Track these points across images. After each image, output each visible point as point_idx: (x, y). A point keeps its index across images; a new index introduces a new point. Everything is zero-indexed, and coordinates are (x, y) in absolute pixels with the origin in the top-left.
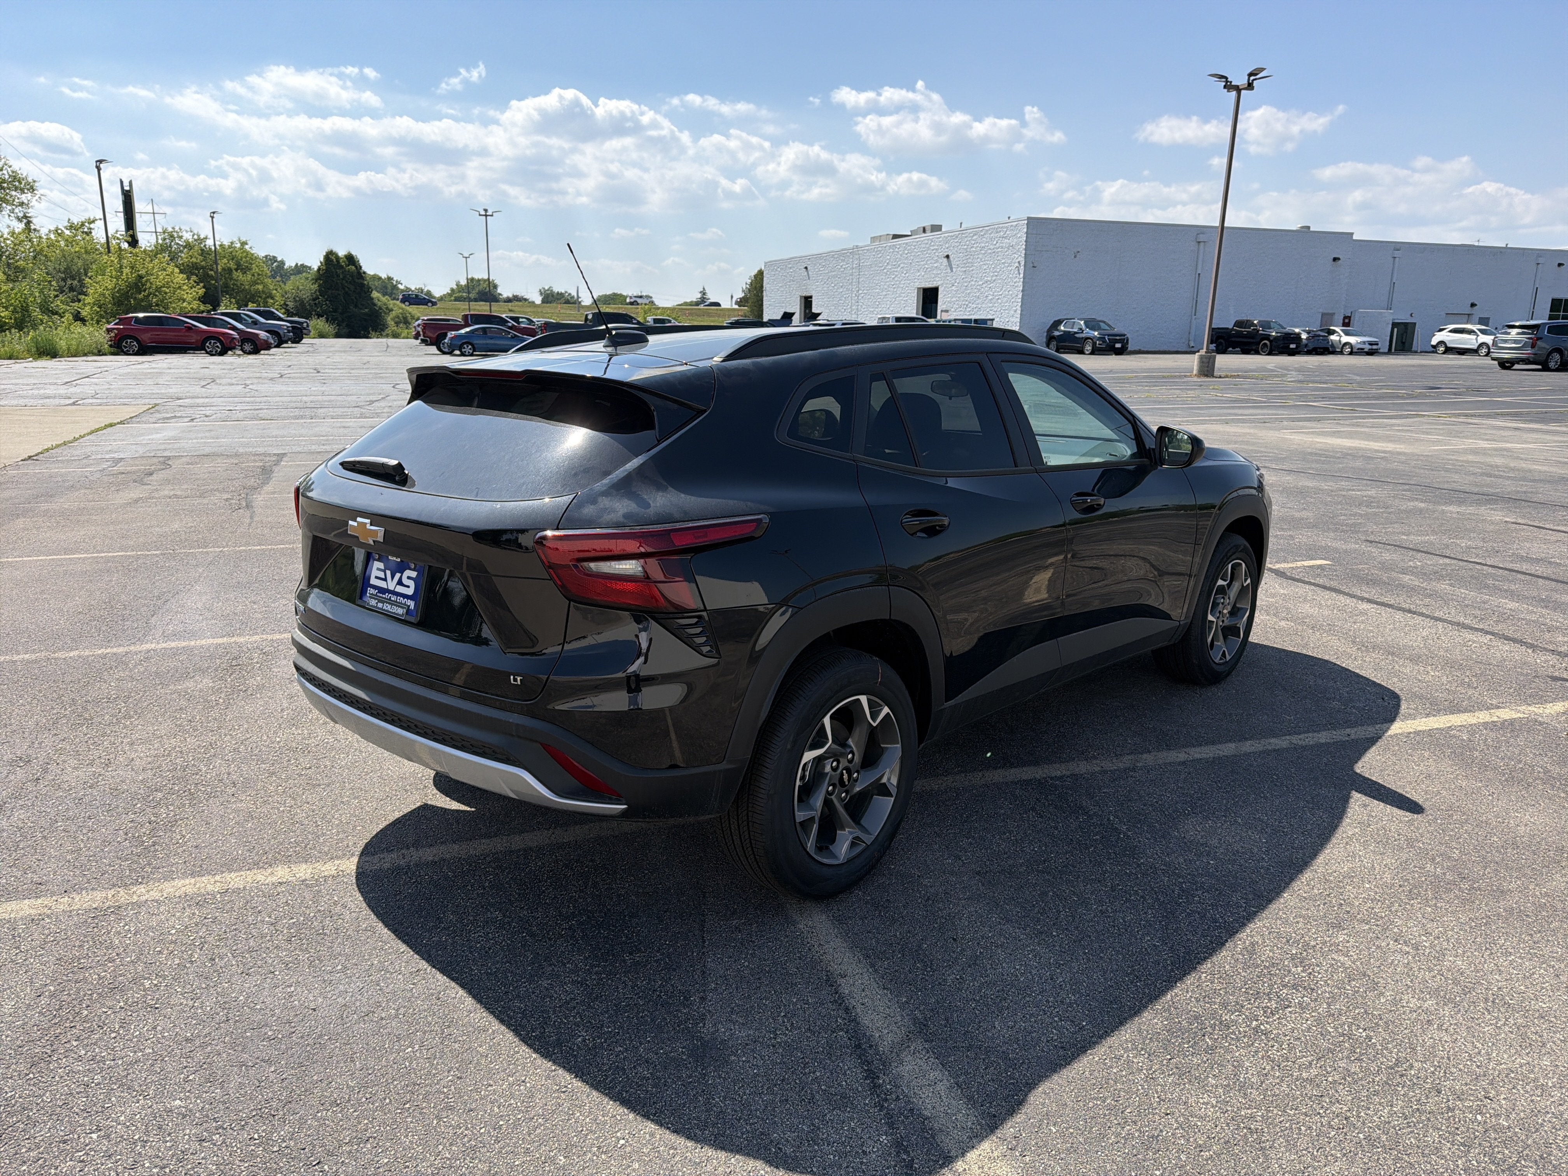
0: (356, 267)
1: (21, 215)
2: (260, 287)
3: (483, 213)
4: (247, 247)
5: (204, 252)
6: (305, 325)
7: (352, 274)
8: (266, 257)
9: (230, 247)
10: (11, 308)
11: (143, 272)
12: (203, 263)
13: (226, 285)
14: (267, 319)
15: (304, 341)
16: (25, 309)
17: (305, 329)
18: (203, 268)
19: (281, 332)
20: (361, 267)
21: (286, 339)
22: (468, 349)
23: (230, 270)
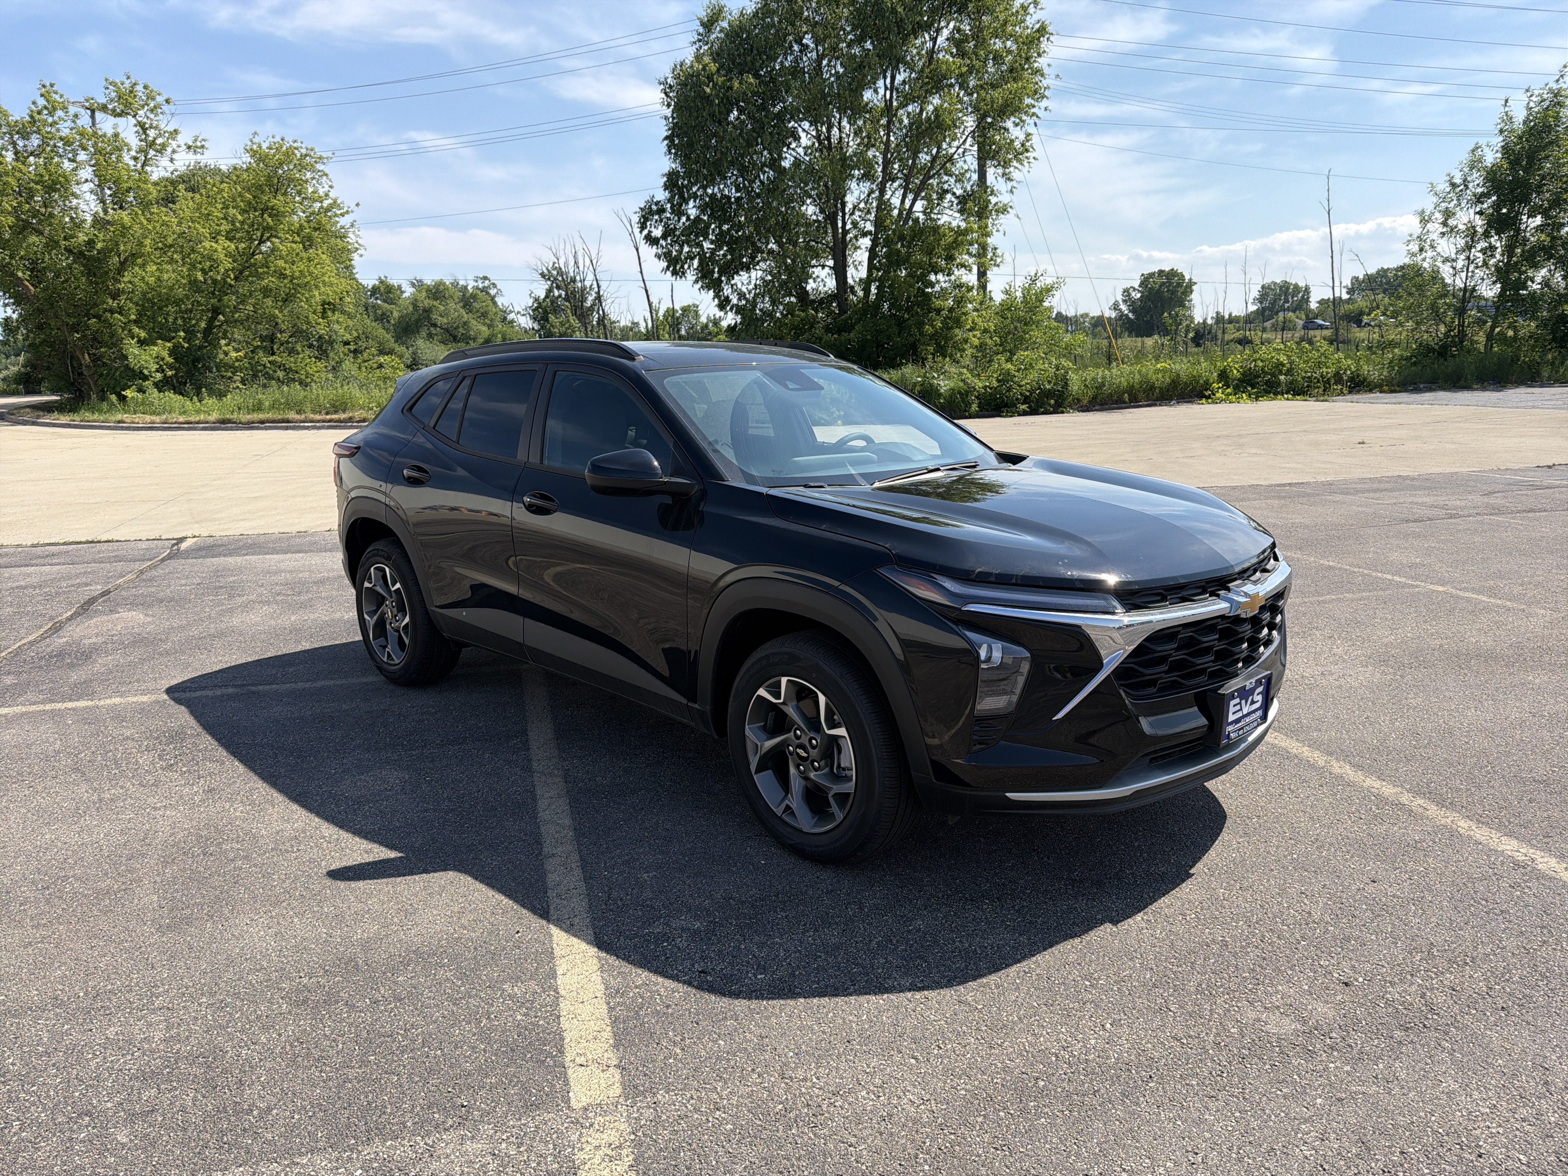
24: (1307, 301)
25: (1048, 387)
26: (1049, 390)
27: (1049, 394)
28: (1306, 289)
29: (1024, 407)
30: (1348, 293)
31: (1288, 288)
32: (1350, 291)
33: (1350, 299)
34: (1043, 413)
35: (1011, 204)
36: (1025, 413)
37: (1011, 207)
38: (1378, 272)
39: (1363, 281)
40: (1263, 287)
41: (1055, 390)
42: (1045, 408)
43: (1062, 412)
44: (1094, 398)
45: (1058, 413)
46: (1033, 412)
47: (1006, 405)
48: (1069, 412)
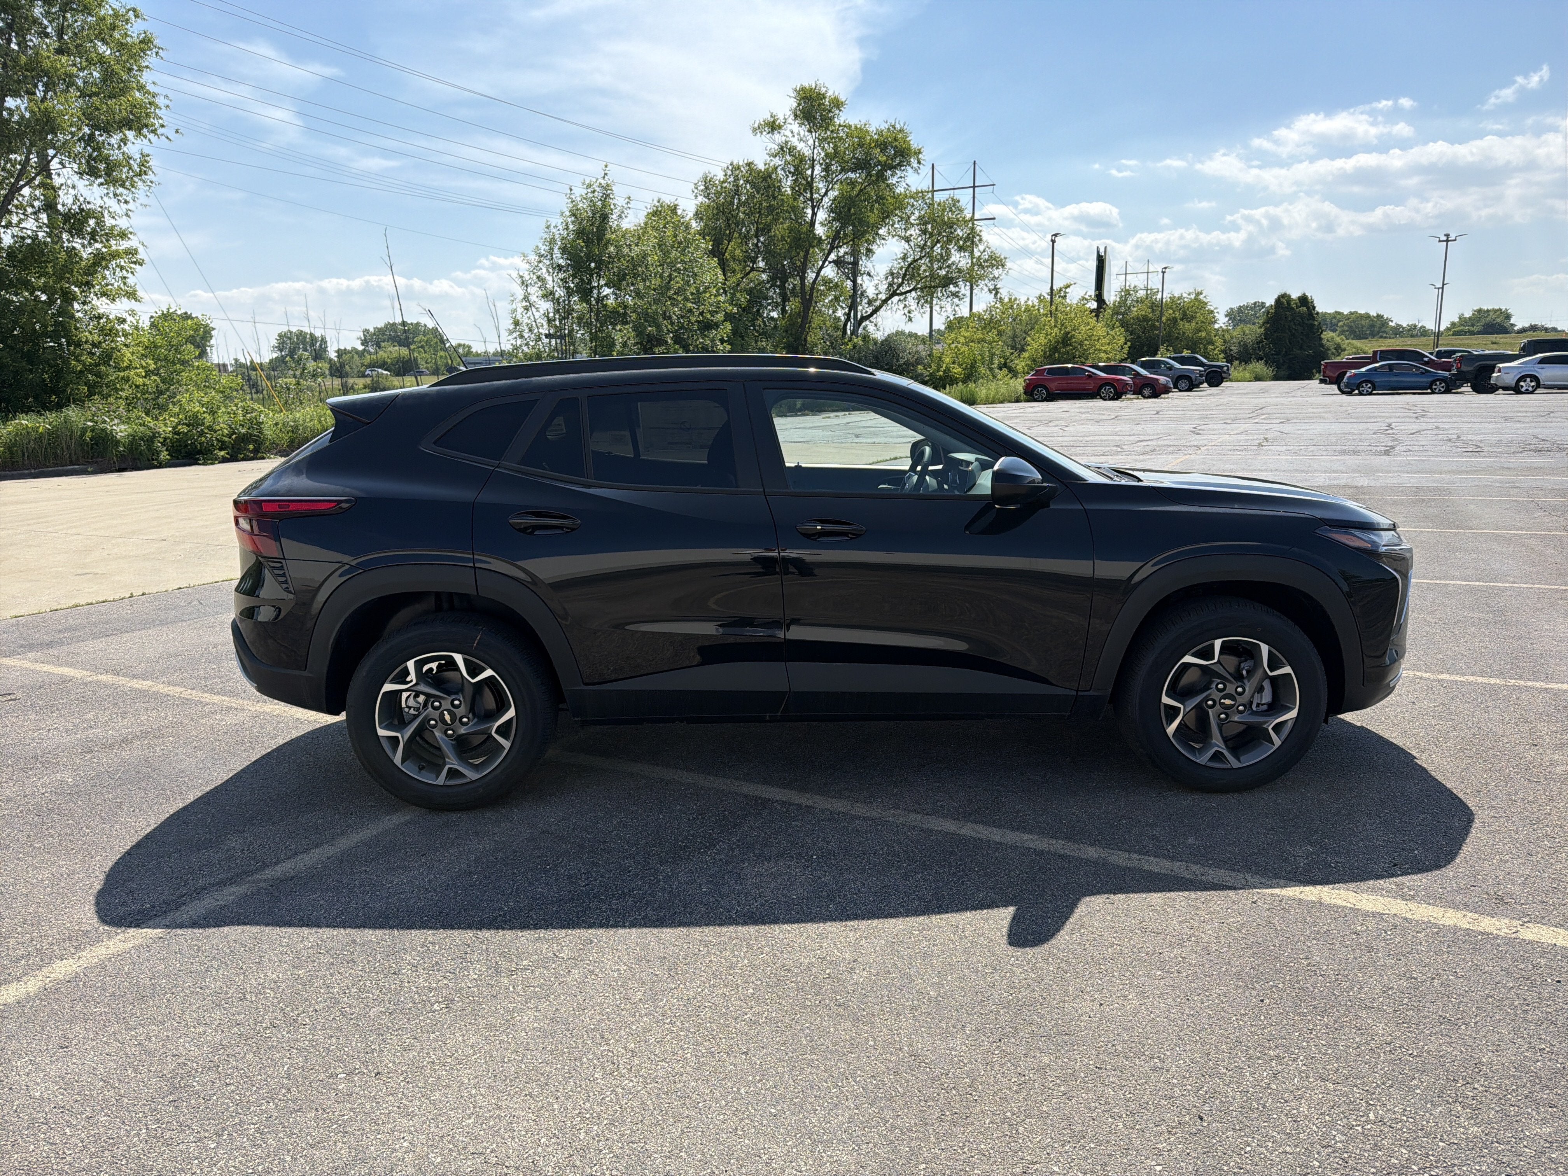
0: (1308, 308)
1: (992, 287)
2: (1204, 334)
3: (1445, 238)
4: (1201, 297)
5: (1153, 306)
6: (1225, 368)
7: (1301, 316)
8: (1255, 303)
9: (1179, 299)
10: (964, 366)
11: (1069, 329)
12: (1150, 315)
13: (1169, 335)
14: (1182, 365)
15: (1224, 384)
16: (973, 366)
17: (1225, 372)
18: (1150, 319)
19: (1193, 377)
20: (1314, 308)
21: (1197, 383)
22: (1367, 387)
23: (1175, 320)
24: (325, 350)
25: (243, 431)
26: (244, 434)
27: (245, 439)
28: (322, 339)
29: (222, 453)
30: (362, 344)
31: (305, 338)
32: (364, 342)
33: (364, 350)
34: (244, 459)
35: (131, 230)
36: (224, 460)
37: (131, 233)
38: (386, 326)
39: (374, 334)
40: (280, 335)
41: (251, 435)
42: (245, 455)
43: (263, 458)
44: (292, 441)
45: (257, 459)
46: (233, 458)
47: (200, 452)
48: (269, 458)
